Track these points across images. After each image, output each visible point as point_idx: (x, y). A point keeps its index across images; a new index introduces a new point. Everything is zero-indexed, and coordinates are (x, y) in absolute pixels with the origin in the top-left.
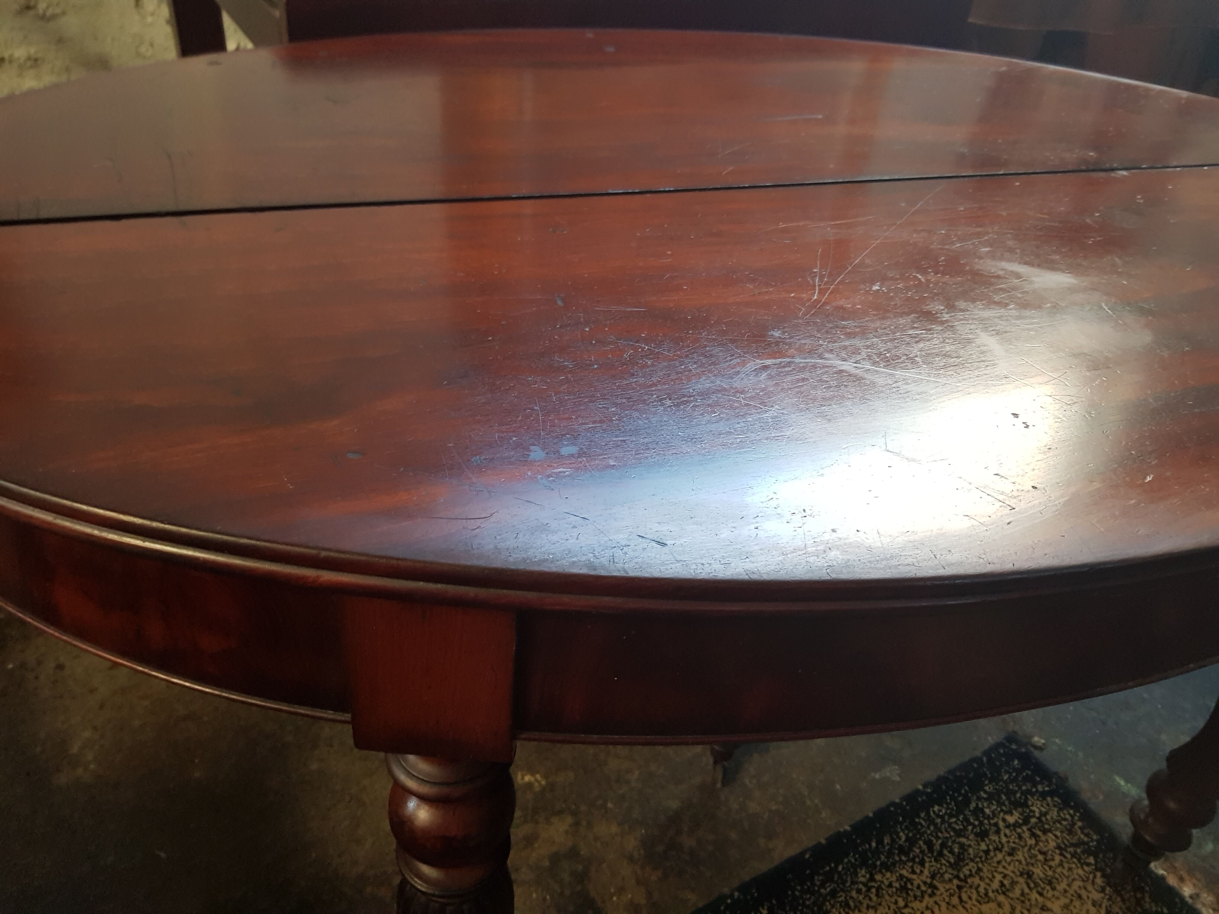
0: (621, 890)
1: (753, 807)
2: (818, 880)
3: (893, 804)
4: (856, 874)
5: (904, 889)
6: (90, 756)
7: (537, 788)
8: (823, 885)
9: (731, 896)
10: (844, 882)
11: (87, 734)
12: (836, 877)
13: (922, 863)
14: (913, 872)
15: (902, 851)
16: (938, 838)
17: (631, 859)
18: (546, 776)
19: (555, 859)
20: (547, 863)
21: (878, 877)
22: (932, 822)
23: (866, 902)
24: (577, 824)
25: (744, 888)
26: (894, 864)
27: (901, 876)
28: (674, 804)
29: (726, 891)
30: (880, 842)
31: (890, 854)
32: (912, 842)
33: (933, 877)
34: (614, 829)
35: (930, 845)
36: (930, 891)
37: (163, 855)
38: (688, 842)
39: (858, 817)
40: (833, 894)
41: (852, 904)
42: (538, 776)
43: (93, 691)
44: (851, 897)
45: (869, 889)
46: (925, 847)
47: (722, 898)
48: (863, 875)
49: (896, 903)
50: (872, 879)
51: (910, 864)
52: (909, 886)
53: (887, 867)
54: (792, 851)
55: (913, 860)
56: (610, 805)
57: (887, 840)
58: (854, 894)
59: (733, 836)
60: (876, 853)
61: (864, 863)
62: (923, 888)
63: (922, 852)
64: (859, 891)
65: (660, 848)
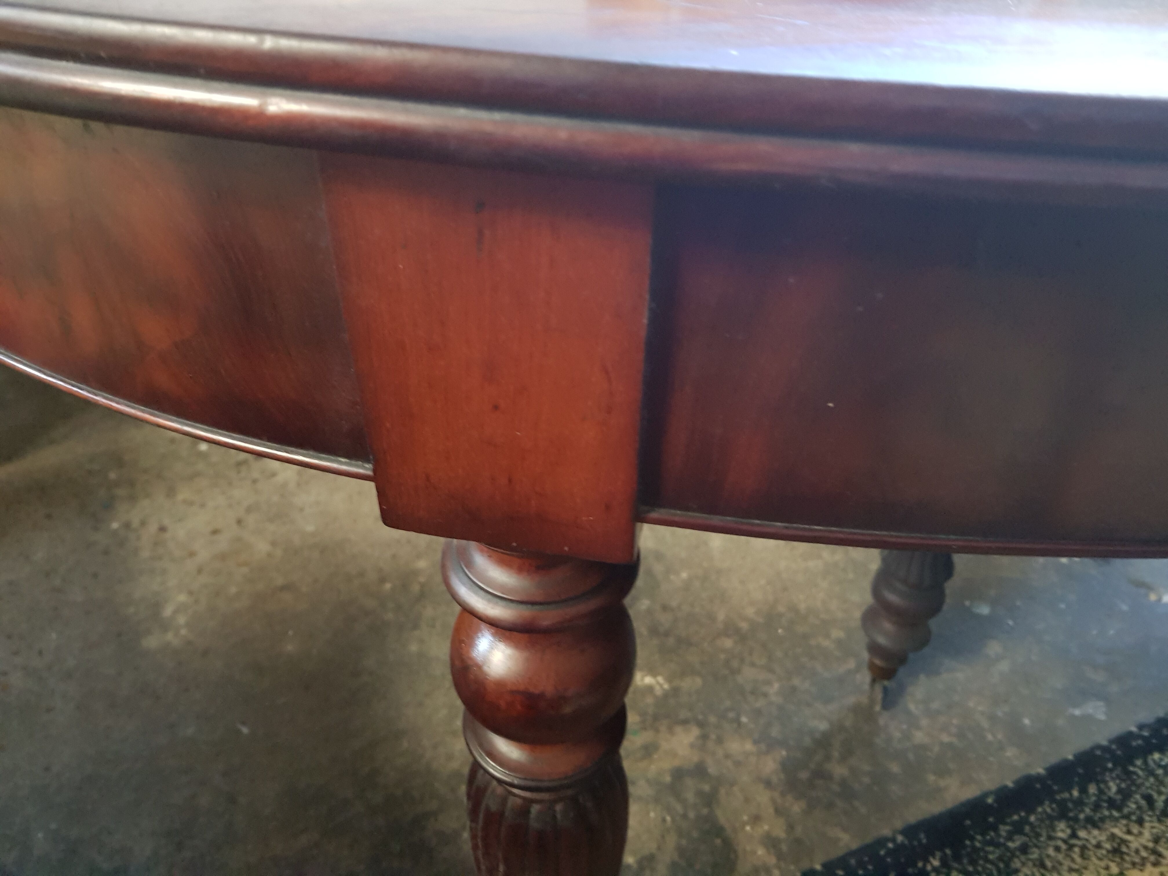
0: (756, 819)
1: (919, 737)
2: (1004, 830)
3: (1099, 747)
4: (1053, 828)
5: (1116, 852)
6: (182, 620)
7: (658, 691)
8: (1010, 838)
9: (893, 840)
10: (1038, 835)
11: (182, 598)
12: (1027, 829)
13: (1140, 822)
14: (1129, 832)
15: (1112, 804)
16: (1160, 793)
17: (768, 784)
18: (669, 680)
19: (678, 774)
20: (668, 779)
21: (1082, 834)
22: (1151, 773)
23: (1067, 863)
24: (704, 737)
25: (910, 831)
26: (1102, 820)
27: (1113, 837)
28: (823, 726)
29: (886, 832)
30: (1083, 791)
31: (1097, 807)
32: (1126, 795)
33: (1156, 840)
34: (749, 746)
35: (1149, 800)
36: (1152, 858)
37: (245, 730)
38: (839, 771)
39: (1053, 760)
40: (1024, 849)
41: (1049, 864)
42: (660, 679)
43: (192, 554)
44: (1048, 856)
45: (1071, 847)
46: (1143, 803)
47: (881, 842)
48: (1062, 830)
49: (1107, 868)
50: (1074, 835)
51: (1124, 822)
52: (1124, 849)
53: (1093, 823)
54: (970, 793)
55: (1127, 817)
56: (744, 719)
57: (1092, 789)
58: (1051, 851)
59: (895, 768)
60: (1079, 803)
61: (1063, 815)
62: (1144, 854)
63: (1139, 808)
64: (1057, 849)
65: (804, 775)
